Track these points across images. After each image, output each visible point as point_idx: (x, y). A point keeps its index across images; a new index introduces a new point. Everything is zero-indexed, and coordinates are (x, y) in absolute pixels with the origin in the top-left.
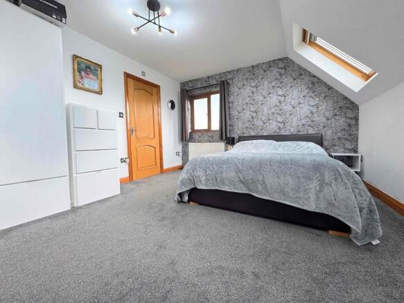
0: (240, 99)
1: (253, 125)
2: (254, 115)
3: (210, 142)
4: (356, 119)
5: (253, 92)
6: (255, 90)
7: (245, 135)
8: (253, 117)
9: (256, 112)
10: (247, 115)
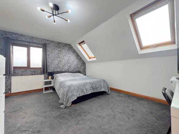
0: (53, 55)
1: (59, 66)
2: (59, 62)
3: (32, 75)
4: (85, 67)
5: (59, 53)
6: (60, 52)
7: (55, 71)
8: (58, 63)
9: (60, 61)
10: (56, 62)
